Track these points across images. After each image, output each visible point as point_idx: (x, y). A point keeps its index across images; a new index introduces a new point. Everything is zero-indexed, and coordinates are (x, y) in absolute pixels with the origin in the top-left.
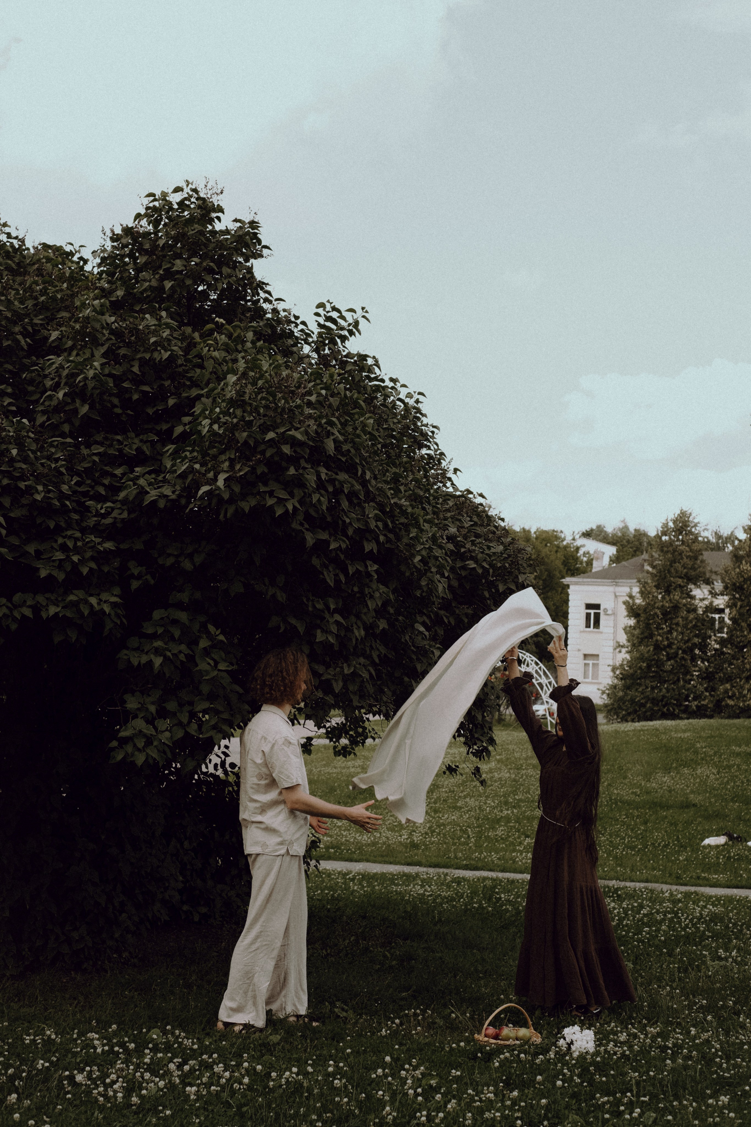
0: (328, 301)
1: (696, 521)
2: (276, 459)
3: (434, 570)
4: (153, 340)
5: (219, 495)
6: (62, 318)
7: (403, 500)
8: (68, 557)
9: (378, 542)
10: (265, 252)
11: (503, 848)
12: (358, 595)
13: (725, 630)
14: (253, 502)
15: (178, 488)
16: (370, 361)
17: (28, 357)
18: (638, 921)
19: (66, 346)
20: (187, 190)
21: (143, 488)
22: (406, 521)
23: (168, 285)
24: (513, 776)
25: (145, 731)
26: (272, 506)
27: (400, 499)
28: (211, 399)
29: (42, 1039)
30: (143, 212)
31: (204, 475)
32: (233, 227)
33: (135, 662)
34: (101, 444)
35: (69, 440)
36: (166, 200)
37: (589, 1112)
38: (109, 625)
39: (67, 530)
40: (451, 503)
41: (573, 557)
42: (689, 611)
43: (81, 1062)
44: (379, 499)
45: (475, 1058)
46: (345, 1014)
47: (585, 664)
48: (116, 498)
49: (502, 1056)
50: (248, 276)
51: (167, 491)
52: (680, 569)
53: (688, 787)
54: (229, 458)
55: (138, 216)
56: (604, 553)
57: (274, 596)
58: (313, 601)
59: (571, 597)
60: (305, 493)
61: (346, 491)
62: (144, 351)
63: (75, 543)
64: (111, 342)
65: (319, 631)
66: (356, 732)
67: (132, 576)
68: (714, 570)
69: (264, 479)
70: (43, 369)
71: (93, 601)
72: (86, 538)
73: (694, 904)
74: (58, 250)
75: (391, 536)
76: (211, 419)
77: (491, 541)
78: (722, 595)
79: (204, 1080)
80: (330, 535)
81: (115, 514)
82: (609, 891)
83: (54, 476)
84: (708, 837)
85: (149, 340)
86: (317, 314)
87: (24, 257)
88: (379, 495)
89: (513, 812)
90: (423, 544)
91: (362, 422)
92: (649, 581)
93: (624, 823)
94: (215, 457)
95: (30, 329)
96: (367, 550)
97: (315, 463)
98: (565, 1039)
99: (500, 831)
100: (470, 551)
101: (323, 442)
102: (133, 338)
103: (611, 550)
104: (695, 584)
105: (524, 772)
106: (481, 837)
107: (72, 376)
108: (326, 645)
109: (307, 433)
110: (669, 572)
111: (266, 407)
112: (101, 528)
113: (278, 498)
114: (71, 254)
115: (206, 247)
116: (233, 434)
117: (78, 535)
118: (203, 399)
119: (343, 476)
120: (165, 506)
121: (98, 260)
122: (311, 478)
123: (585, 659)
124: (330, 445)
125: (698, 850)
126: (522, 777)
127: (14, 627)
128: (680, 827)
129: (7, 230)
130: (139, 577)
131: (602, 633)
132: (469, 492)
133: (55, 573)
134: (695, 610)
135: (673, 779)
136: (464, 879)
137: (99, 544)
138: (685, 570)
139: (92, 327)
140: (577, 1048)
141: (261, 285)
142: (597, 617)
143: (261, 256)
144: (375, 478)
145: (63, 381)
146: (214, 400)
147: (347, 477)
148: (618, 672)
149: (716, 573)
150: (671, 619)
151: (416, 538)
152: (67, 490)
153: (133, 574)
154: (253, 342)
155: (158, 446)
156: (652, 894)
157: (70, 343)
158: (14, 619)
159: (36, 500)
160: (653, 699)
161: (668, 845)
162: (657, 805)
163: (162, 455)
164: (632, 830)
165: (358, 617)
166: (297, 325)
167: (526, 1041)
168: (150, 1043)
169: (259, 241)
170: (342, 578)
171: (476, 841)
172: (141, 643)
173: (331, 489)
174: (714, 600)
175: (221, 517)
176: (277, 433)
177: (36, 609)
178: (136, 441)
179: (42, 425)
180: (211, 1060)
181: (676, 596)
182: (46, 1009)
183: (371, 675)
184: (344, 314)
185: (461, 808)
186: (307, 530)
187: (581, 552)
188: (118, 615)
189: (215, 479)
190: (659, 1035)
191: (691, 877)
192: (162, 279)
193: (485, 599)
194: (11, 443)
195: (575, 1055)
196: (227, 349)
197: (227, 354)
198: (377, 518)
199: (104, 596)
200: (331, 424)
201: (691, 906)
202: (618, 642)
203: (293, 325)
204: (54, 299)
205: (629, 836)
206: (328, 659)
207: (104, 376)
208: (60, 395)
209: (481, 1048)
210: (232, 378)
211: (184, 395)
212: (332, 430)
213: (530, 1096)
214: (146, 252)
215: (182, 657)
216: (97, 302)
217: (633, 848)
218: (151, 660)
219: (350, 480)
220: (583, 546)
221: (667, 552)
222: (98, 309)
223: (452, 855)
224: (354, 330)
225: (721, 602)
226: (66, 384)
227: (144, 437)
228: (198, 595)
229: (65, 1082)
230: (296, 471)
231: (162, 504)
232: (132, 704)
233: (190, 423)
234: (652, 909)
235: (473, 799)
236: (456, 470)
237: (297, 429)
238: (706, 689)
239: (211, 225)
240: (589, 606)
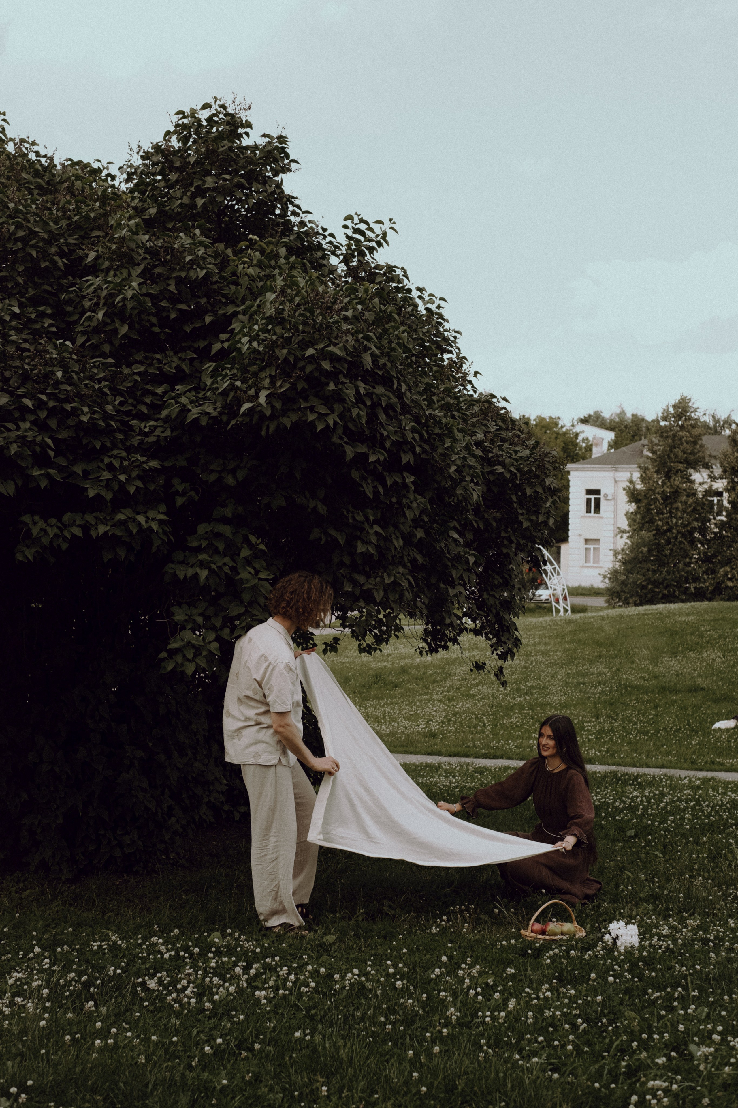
0: (356, 214)
1: (695, 406)
2: (316, 374)
3: (468, 478)
4: (188, 258)
5: (261, 411)
6: (96, 237)
7: (437, 411)
8: (115, 476)
9: (414, 453)
10: (293, 165)
11: (519, 735)
12: (396, 506)
13: (724, 513)
14: (294, 417)
15: (219, 405)
16: (399, 272)
17: (65, 277)
18: (662, 809)
19: (104, 267)
20: (215, 106)
21: (184, 406)
22: (440, 431)
23: (200, 202)
24: (523, 663)
25: (194, 642)
26: (313, 421)
27: (434, 410)
28: (247, 316)
29: (108, 945)
30: (172, 129)
31: (245, 392)
32: (262, 142)
33: (181, 575)
34: (140, 363)
35: (110, 360)
36: (195, 117)
37: (643, 1008)
38: (157, 543)
39: (112, 450)
40: (476, 408)
41: (572, 442)
42: (688, 496)
43: (150, 967)
44: (415, 410)
45: (525, 954)
46: (393, 912)
47: (586, 549)
48: (158, 416)
49: (551, 952)
50: (278, 191)
51: (209, 408)
52: (680, 454)
53: (695, 671)
54: (270, 375)
55: (168, 133)
56: (603, 439)
57: (315, 507)
58: (352, 512)
59: (571, 484)
60: (344, 407)
61: (384, 405)
62: (180, 270)
63: (122, 463)
64: (147, 261)
65: (359, 544)
66: (380, 631)
67: (177, 493)
68: (713, 454)
69: (304, 395)
70: (80, 289)
71: (141, 519)
72: (133, 457)
73: (713, 791)
74: (84, 166)
75: (427, 447)
76: (250, 336)
77: (516, 445)
78: (722, 478)
79: (271, 983)
80: (369, 448)
81: (158, 431)
82: (630, 779)
83: (98, 396)
84: (718, 721)
85: (184, 258)
86: (346, 227)
87: (54, 175)
88: (415, 407)
89: (525, 699)
90: (458, 454)
91: (397, 335)
92: (650, 467)
93: (634, 708)
94: (255, 374)
95: (66, 249)
96: (404, 462)
97: (353, 377)
98: (610, 934)
99: (515, 719)
100: (497, 456)
101: (361, 357)
102: (168, 257)
103: (610, 436)
104: (695, 469)
105: (533, 658)
106: (496, 725)
107: (111, 296)
108: (367, 556)
109: (345, 348)
110: (669, 457)
111: (305, 324)
112: (146, 447)
113: (319, 413)
114: (99, 171)
115: (236, 164)
116: (274, 352)
117: (124, 454)
118: (240, 316)
119: (380, 390)
120: (208, 423)
121: (125, 176)
122: (350, 393)
123: (586, 544)
124: (367, 360)
125: (709, 733)
126: (531, 664)
127: (64, 546)
128: (690, 711)
129: (36, 148)
130: (183, 494)
131: (602, 518)
132: (493, 396)
133: (103, 493)
134: (694, 494)
135: (680, 663)
136: (486, 769)
137: (144, 462)
138: (685, 455)
139: (128, 247)
140: (622, 943)
141: (290, 199)
142: (598, 502)
143: (290, 170)
144: (410, 390)
145: (102, 302)
146: (251, 317)
147: (383, 390)
148: (620, 557)
149: (715, 457)
150: (671, 504)
151: (451, 448)
152: (110, 410)
153: (177, 491)
154: (286, 258)
155: (196, 363)
156: (671, 781)
157: (107, 264)
158: (65, 538)
159: (82, 422)
160: (655, 581)
161: (680, 729)
162: (664, 690)
163: (200, 372)
164: (643, 715)
165: (396, 527)
166: (325, 237)
167: (572, 936)
168: (212, 946)
169: (287, 156)
170: (381, 489)
171: (492, 728)
172: (185, 556)
173: (369, 403)
174: (713, 483)
175: (263, 433)
176: (316, 349)
177: (86, 528)
178: (175, 359)
179: (83, 345)
180: (274, 963)
181: (677, 481)
182: (104, 913)
183: (410, 582)
184: (372, 225)
185: (474, 696)
186: (346, 443)
187: (580, 438)
188: (165, 533)
189: (257, 396)
190: (699, 928)
191: (706, 762)
192: (193, 197)
193: (512, 502)
194: (54, 366)
195: (622, 949)
196: (260, 265)
197: (260, 270)
198: (413, 430)
199: (151, 514)
200: (367, 338)
201: (711, 792)
202: (619, 528)
203: (321, 237)
204: (87, 218)
205: (641, 721)
206: (367, 569)
207: (141, 295)
208: (100, 315)
209: (530, 944)
210: (271, 296)
211: (221, 312)
212: (369, 345)
213: (584, 993)
214: (178, 170)
215: (226, 569)
216: (132, 222)
217: (646, 733)
218: (197, 573)
219: (387, 393)
220: (583, 432)
221: (667, 437)
222: (134, 229)
223: (471, 744)
224: (382, 241)
225: (720, 485)
226: (105, 304)
227: (182, 355)
228: (240, 510)
229: (139, 989)
230: (336, 386)
231: (204, 421)
232: (179, 616)
233: (228, 340)
234: (674, 797)
235: (485, 687)
236: (476, 373)
237: (335, 345)
238: (706, 572)
239: (240, 140)
240: (589, 492)
